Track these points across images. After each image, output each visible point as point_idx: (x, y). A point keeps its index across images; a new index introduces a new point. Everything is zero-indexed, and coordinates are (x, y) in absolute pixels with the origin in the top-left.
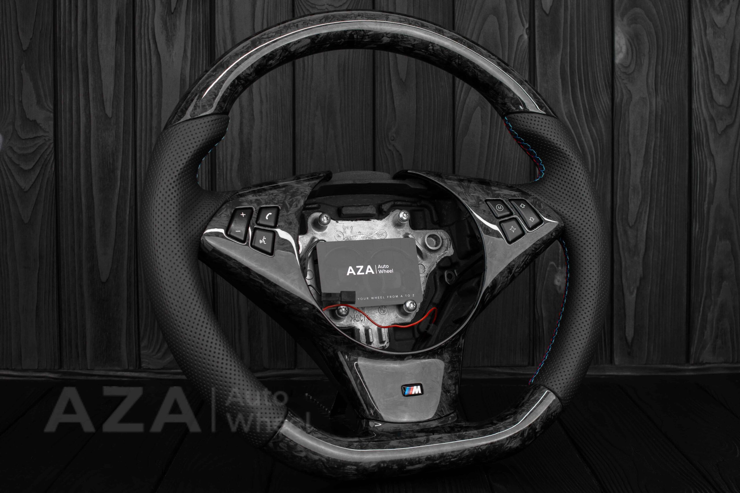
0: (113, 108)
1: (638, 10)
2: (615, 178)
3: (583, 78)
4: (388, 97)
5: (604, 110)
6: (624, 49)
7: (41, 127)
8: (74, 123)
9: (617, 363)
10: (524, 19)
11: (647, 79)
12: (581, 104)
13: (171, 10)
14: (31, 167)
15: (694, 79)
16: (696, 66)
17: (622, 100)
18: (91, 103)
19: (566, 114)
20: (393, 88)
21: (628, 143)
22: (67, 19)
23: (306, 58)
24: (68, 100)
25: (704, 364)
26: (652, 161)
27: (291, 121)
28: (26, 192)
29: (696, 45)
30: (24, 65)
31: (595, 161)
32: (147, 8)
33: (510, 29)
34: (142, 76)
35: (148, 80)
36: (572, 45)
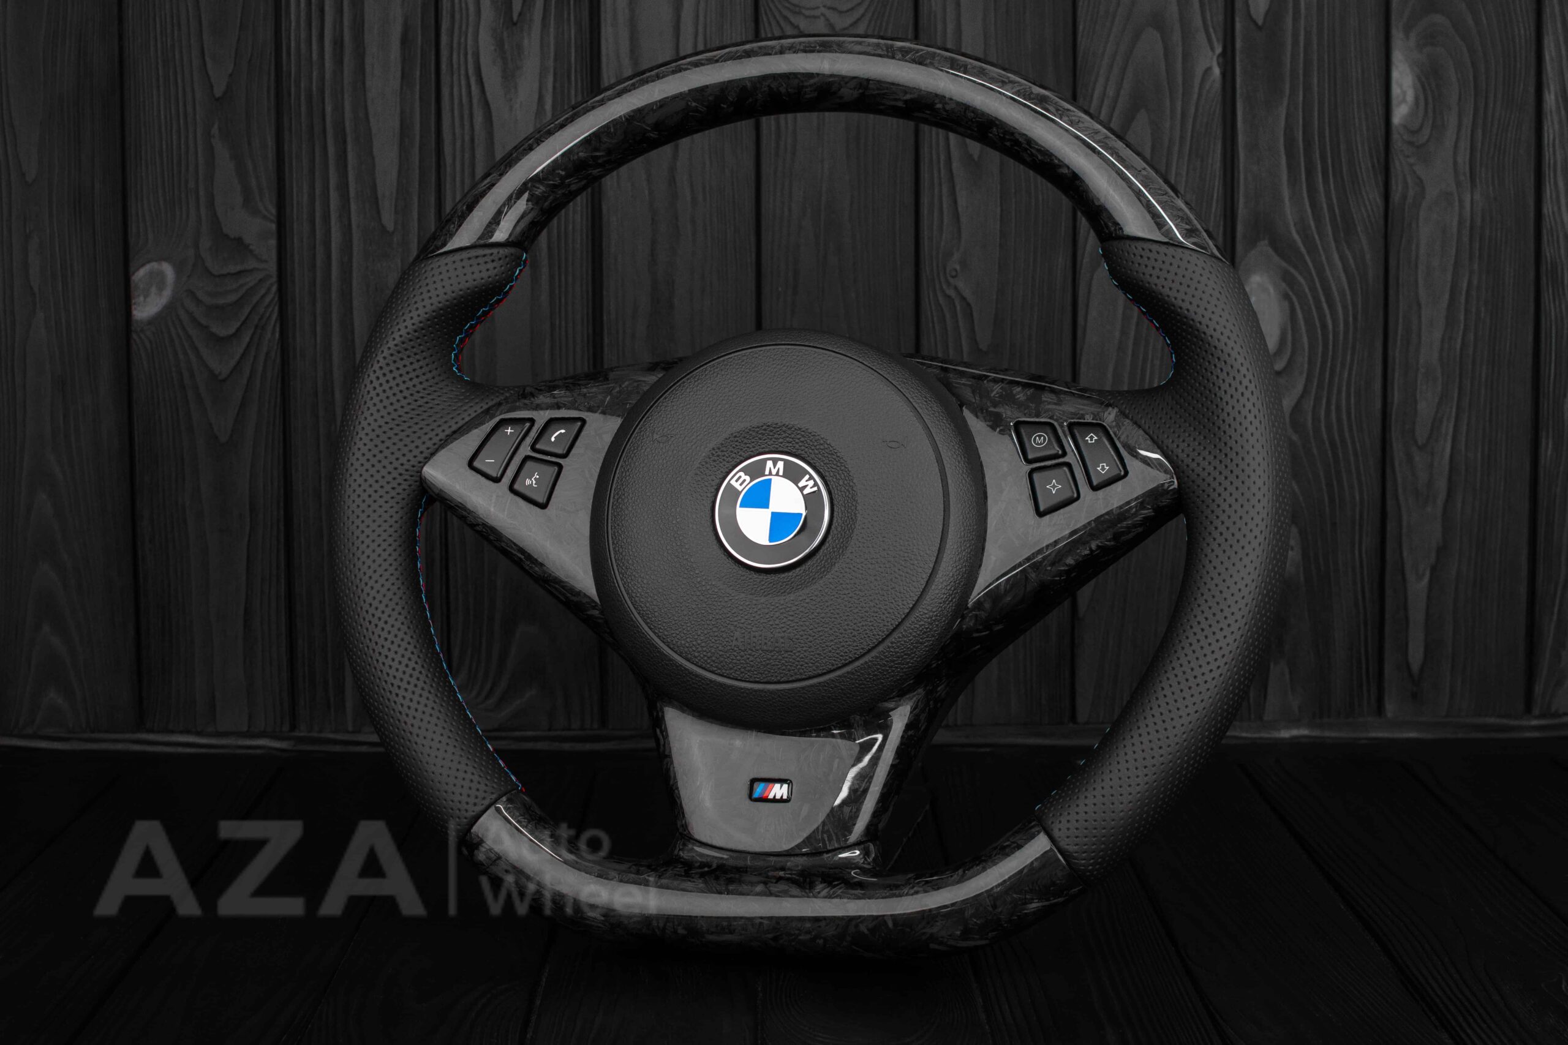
0: (396, 212)
1: (1438, 18)
2: (1390, 353)
3: (1329, 154)
4: (945, 190)
5: (1369, 216)
6: (1410, 96)
7: (251, 251)
8: (318, 242)
9: (1389, 715)
10: (1213, 36)
11: (1455, 154)
12: (1325, 206)
13: (511, 18)
14: (232, 331)
15: (1547, 154)
16: (1551, 131)
17: (1404, 197)
18: (352, 201)
19: (1295, 225)
20: (954, 171)
21: (1416, 281)
22: (303, 35)
23: (782, 116)
24: (306, 197)
25: (1560, 716)
26: (1462, 318)
27: (753, 239)
28: (224, 380)
29: (1552, 88)
30: (216, 126)
31: (1351, 319)
32: (464, 12)
33: (1186, 56)
34: (454, 149)
35: (467, 156)
36: (1307, 88)
